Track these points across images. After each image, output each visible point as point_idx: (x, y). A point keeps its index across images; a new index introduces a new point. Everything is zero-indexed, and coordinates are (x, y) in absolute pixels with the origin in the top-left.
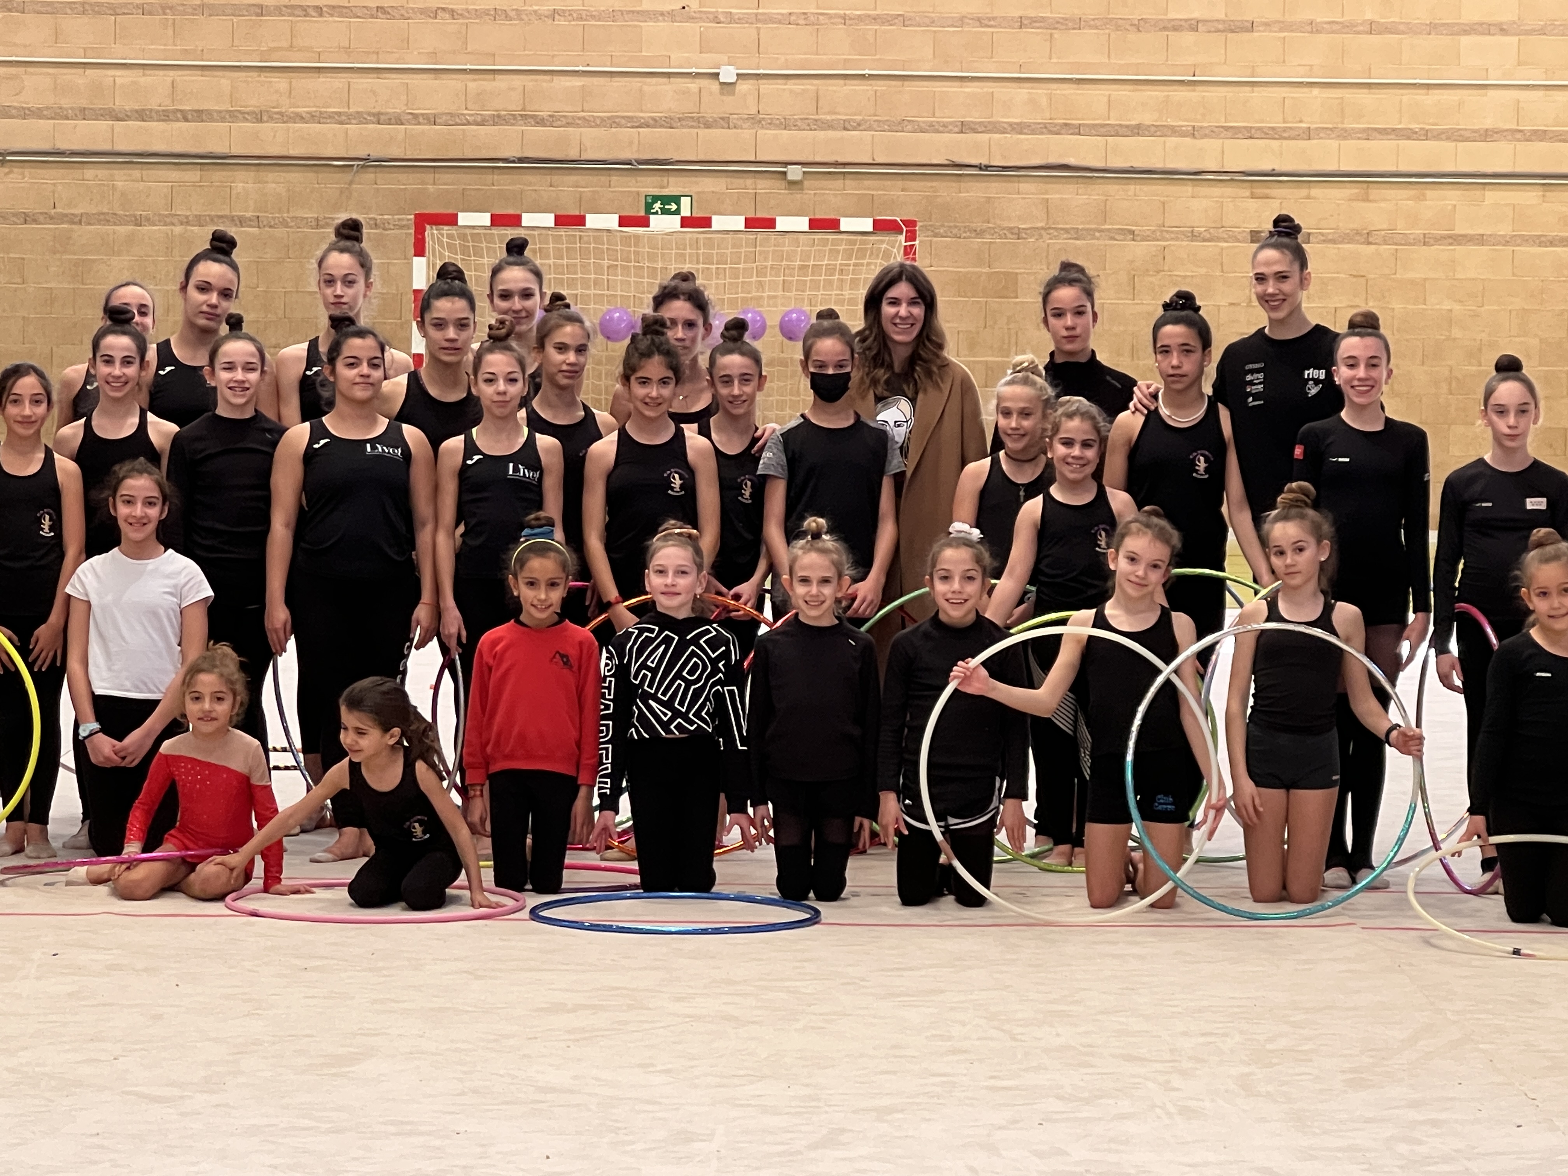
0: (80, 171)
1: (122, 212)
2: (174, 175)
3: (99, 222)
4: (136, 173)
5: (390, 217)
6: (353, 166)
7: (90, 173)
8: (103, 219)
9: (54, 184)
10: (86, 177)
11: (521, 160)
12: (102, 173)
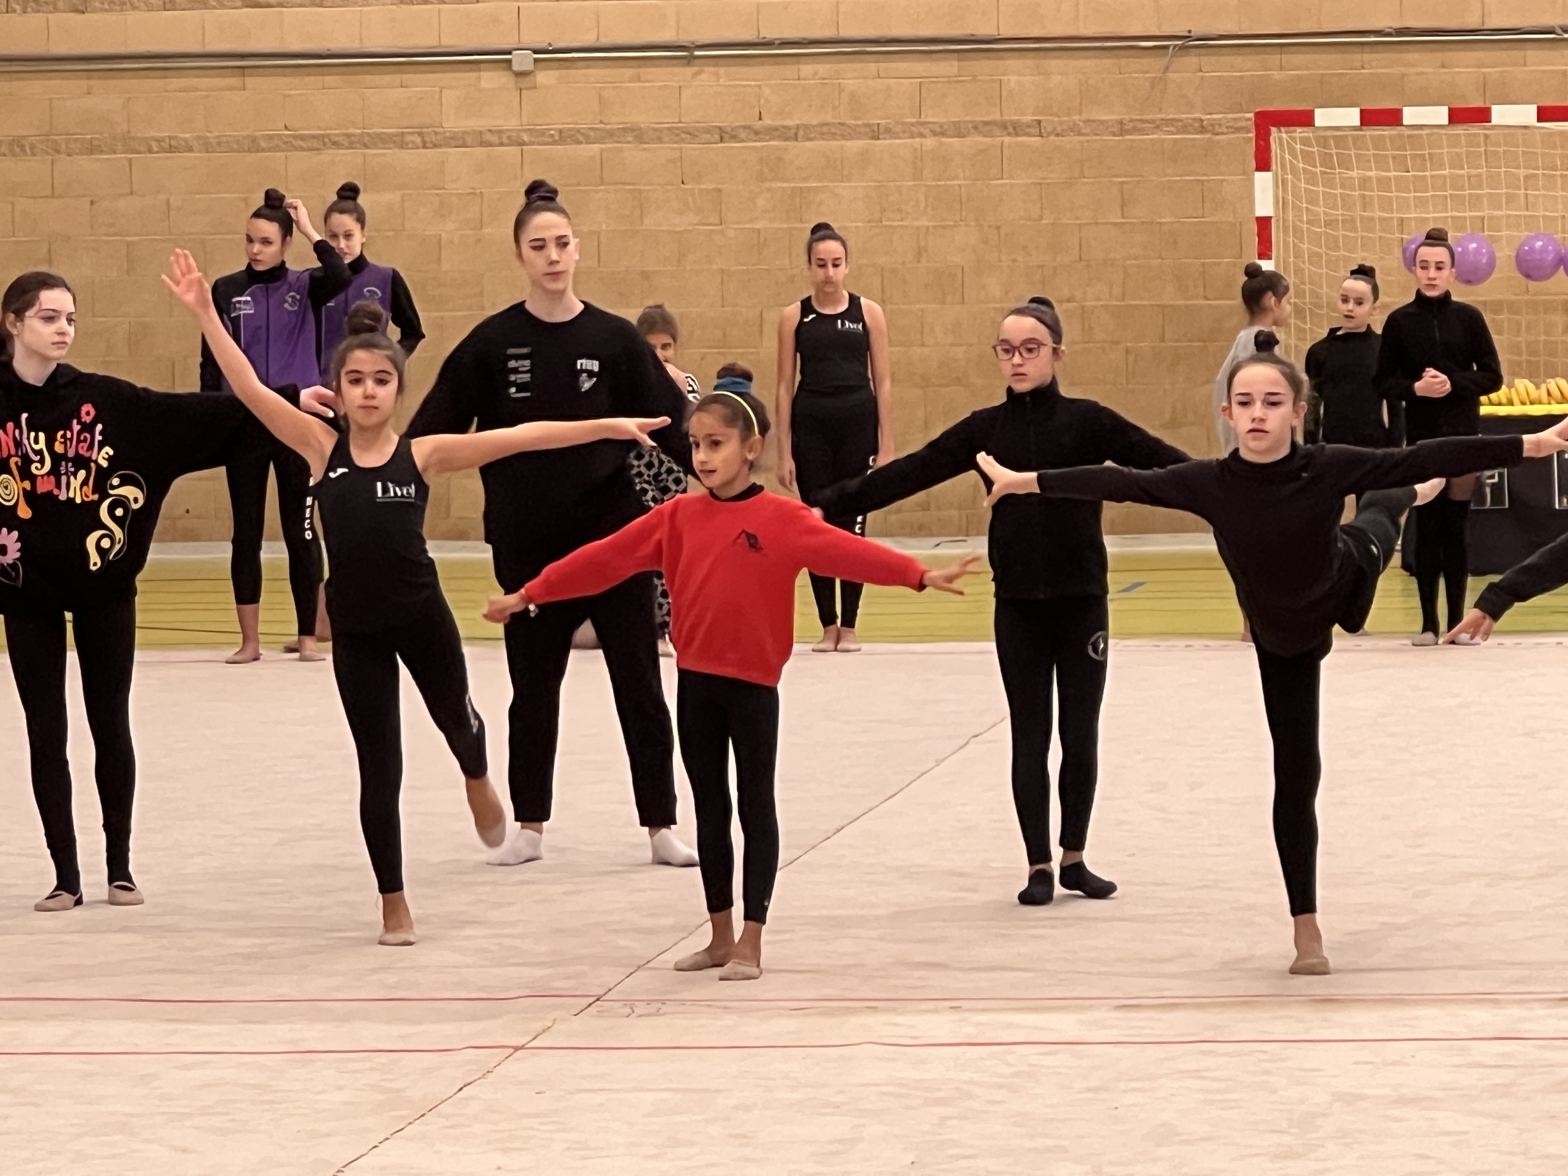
0: (795, 67)
1: (853, 122)
2: (922, 67)
3: (823, 136)
4: (872, 67)
5: (1220, 116)
6: (1166, 47)
7: (807, 69)
8: (827, 131)
9: (759, 86)
10: (803, 74)
11: (1400, 32)
12: (824, 68)
